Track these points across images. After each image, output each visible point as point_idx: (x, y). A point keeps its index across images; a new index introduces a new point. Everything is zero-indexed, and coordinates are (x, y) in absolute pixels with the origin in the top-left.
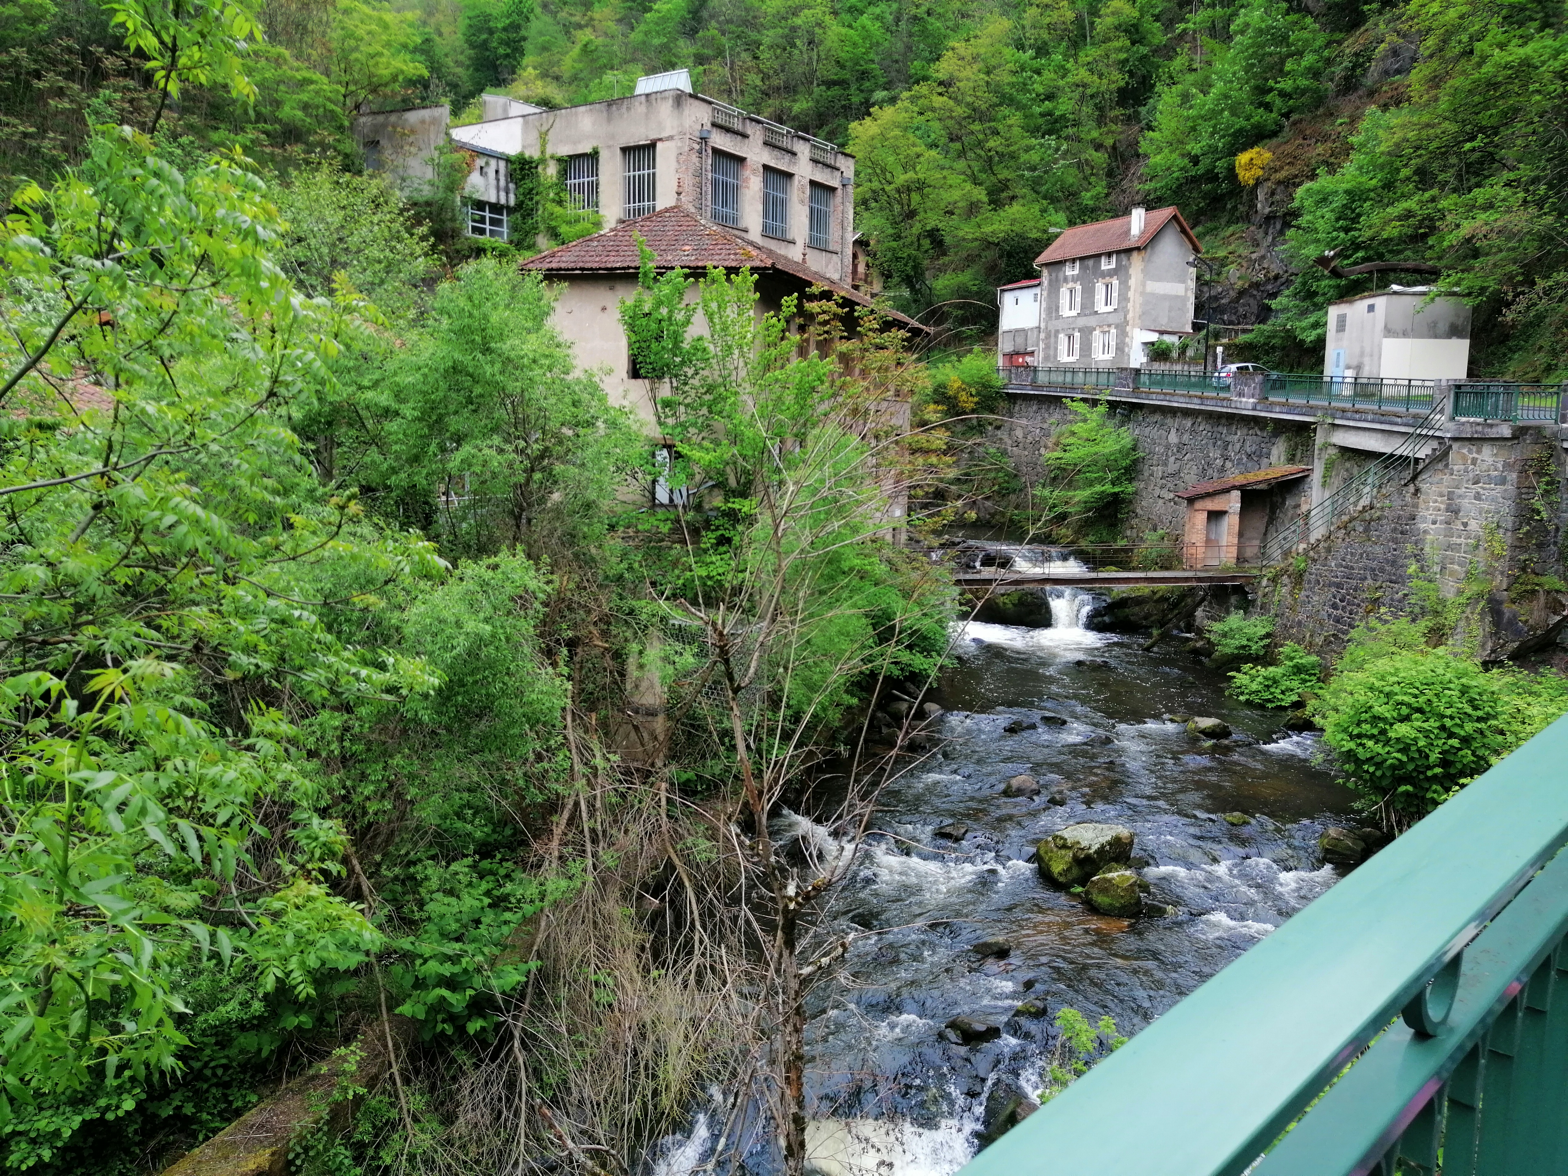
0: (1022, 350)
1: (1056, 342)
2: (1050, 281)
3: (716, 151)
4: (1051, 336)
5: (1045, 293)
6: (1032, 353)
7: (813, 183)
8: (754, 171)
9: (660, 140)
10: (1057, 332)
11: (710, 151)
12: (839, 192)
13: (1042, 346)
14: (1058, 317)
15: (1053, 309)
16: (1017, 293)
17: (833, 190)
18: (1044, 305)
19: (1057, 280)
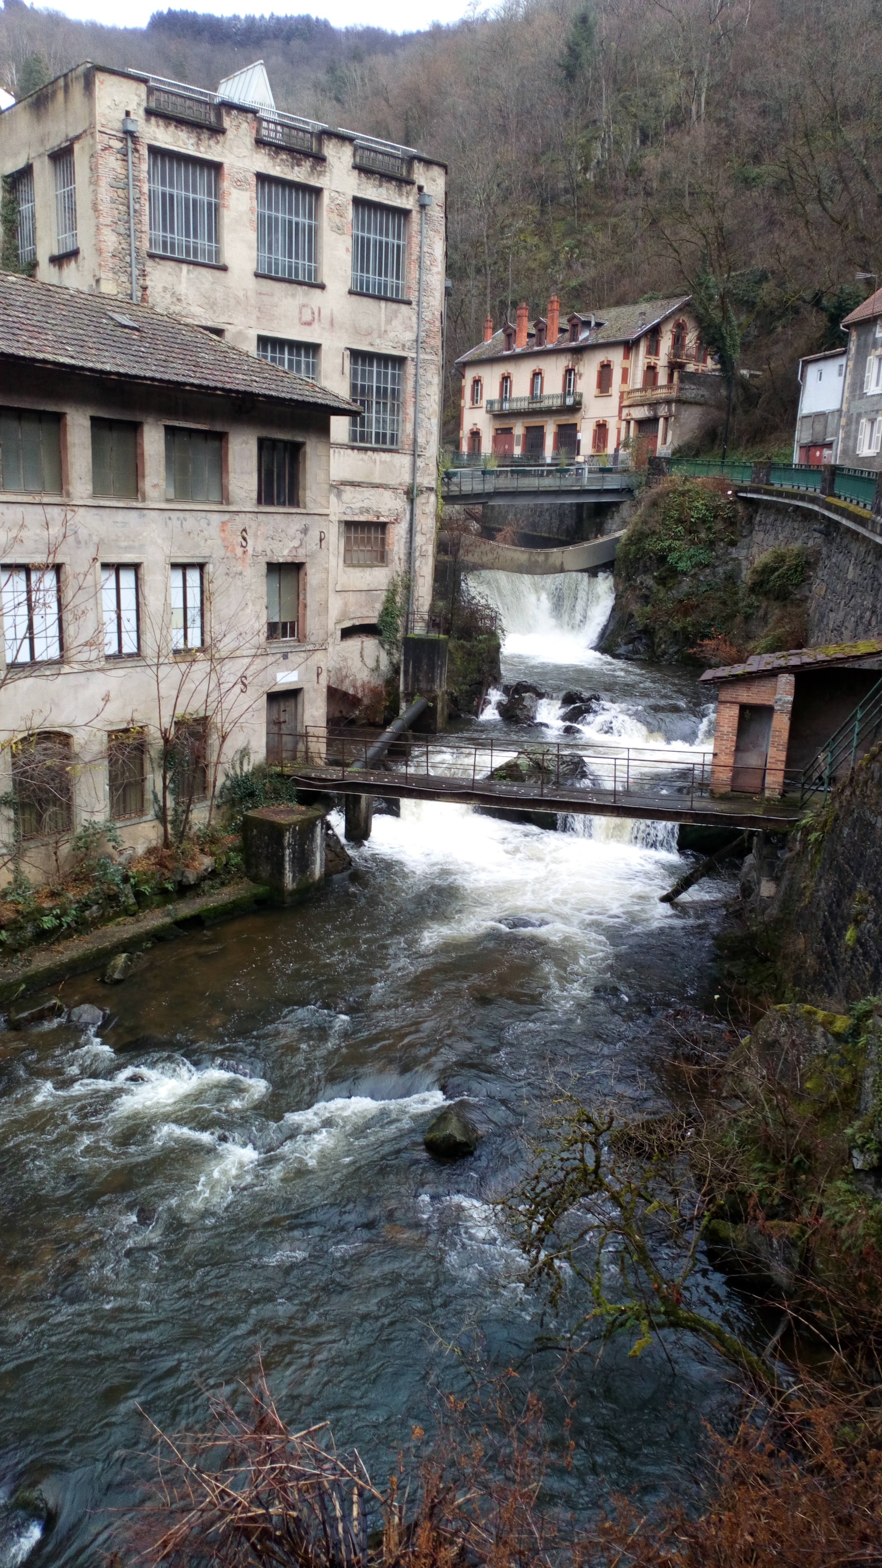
0: (820, 442)
1: (857, 430)
2: (858, 347)
3: (155, 152)
4: (853, 421)
5: (851, 364)
6: (829, 445)
7: (358, 202)
8: (239, 184)
9: (78, 138)
10: (859, 416)
11: (144, 152)
12: (415, 216)
13: (841, 434)
14: (863, 395)
15: (857, 386)
16: (821, 365)
17: (405, 213)
18: (848, 381)
19: (866, 345)
